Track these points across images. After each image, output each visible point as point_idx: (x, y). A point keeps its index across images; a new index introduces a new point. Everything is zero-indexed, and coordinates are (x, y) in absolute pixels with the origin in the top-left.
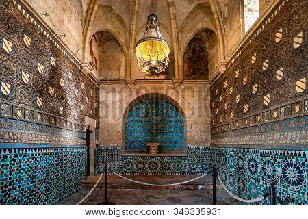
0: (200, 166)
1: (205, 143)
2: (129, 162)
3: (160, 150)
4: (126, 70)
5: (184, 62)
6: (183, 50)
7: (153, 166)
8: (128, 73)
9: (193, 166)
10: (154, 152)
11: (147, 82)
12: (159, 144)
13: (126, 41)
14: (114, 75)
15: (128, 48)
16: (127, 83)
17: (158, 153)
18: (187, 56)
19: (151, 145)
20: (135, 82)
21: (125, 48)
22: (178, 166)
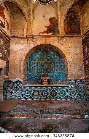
0: (77, 94)
1: (80, 77)
2: (28, 90)
3: (49, 82)
4: (27, 30)
5: (65, 24)
6: (64, 17)
7: (45, 93)
8: (28, 32)
9: (73, 93)
10: (45, 83)
11: (41, 37)
12: (49, 78)
13: (28, 12)
14: (19, 33)
15: (29, 16)
16: (27, 38)
17: (48, 84)
18: (66, 21)
19: (44, 78)
20: (33, 37)
21: (27, 16)
22: (62, 93)
